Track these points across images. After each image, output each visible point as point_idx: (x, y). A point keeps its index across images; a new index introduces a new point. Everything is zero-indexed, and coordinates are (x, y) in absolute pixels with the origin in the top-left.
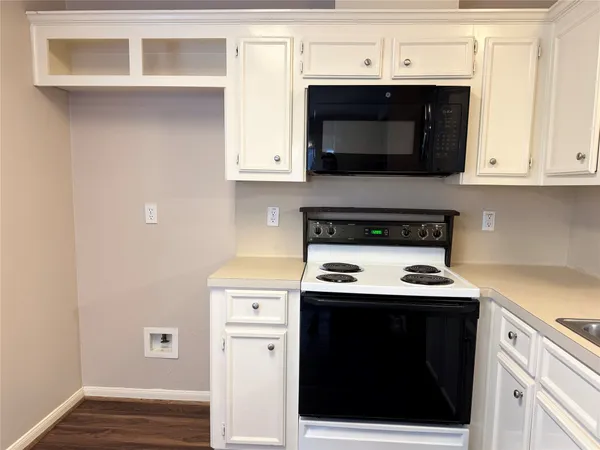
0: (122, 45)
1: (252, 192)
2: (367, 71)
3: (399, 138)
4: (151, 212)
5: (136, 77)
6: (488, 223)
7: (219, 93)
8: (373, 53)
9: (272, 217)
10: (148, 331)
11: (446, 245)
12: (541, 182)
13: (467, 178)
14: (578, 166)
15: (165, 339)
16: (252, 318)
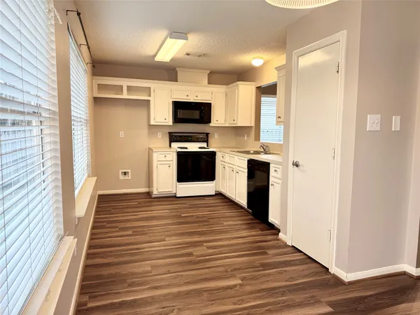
0: (122, 87)
1: (153, 128)
2: (188, 98)
3: (196, 114)
4: (122, 134)
5: (125, 95)
6: (216, 136)
7: (149, 101)
8: (189, 93)
9: (159, 135)
10: (121, 171)
11: (207, 142)
12: (227, 125)
13: (211, 124)
14: (233, 122)
15: (125, 173)
16: (164, 159)
